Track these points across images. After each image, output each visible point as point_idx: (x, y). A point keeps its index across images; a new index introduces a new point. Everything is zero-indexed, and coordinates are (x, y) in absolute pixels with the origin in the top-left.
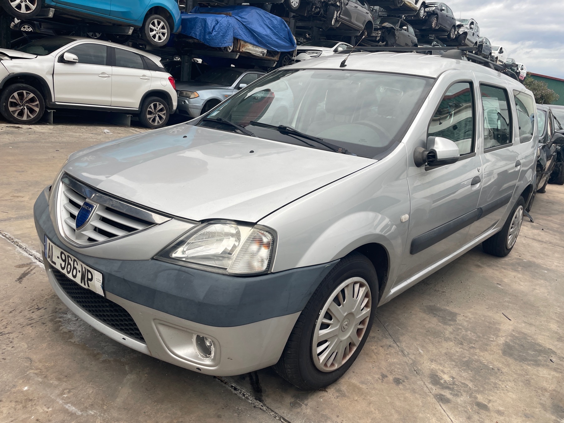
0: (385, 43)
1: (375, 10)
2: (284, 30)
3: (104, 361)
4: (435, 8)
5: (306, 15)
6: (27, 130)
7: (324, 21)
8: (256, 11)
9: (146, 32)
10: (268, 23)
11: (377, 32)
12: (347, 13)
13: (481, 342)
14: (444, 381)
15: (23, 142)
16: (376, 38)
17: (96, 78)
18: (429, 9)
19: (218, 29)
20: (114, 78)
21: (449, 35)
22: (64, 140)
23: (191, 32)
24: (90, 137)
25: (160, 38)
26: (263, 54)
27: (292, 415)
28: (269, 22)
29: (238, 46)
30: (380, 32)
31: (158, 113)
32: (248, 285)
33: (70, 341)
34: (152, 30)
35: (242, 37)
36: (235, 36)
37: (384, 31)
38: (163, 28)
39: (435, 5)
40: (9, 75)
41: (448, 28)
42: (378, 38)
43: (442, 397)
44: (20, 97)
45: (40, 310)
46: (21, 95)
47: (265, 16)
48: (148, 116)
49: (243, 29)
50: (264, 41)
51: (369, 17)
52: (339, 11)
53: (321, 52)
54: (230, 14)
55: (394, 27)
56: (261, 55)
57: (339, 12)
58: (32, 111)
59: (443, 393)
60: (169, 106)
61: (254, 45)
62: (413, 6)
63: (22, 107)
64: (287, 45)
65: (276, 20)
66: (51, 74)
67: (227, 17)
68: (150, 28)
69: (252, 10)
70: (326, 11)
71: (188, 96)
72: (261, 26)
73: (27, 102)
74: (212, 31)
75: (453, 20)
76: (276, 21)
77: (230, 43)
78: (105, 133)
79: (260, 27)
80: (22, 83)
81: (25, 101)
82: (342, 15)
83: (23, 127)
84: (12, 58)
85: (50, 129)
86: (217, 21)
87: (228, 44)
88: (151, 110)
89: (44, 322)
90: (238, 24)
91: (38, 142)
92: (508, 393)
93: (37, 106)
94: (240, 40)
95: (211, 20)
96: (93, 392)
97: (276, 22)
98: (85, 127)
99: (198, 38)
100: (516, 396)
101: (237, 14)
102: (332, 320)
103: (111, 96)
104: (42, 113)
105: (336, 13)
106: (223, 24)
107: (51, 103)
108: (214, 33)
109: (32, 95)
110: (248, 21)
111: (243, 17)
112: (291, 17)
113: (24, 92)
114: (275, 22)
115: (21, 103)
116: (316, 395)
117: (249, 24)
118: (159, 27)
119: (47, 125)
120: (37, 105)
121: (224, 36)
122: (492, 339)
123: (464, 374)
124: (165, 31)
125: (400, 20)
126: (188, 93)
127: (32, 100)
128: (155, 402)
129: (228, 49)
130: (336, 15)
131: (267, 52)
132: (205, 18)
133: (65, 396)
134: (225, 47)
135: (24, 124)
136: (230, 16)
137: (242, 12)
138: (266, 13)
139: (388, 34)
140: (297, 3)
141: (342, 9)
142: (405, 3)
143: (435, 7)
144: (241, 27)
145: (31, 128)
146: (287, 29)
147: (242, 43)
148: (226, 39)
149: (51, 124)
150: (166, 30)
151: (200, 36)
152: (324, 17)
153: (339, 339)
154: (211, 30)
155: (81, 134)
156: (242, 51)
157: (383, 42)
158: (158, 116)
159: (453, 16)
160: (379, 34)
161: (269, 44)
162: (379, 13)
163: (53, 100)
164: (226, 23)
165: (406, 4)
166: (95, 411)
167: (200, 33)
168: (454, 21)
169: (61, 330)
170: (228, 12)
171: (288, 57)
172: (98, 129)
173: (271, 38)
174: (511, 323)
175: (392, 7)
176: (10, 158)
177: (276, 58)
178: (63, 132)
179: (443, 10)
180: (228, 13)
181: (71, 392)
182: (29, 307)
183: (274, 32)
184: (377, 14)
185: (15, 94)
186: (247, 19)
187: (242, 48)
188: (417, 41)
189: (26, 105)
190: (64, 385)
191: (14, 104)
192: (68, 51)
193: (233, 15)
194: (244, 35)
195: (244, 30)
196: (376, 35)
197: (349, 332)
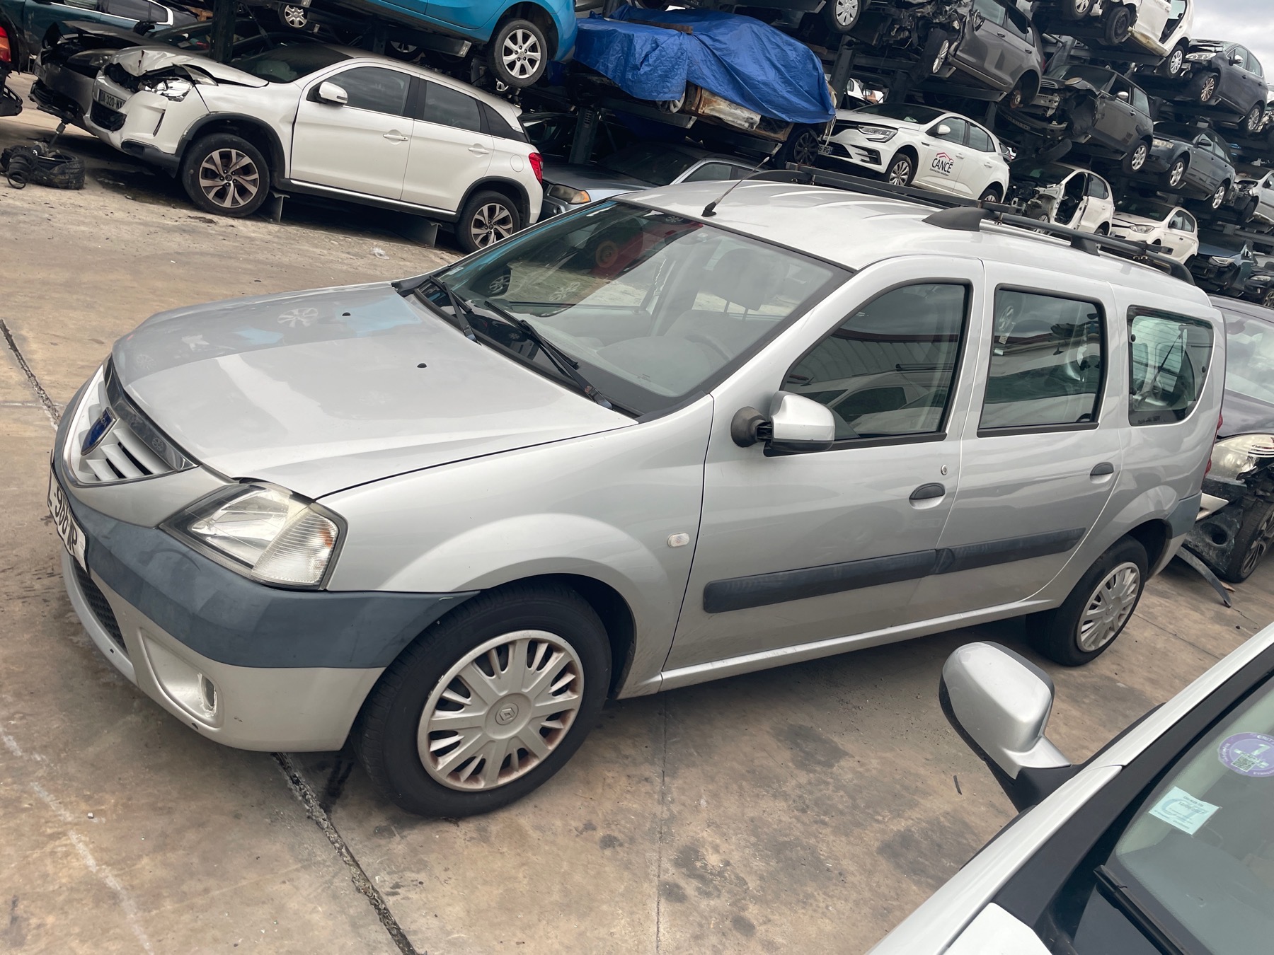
0: (1064, 125)
1: (1061, 45)
2: (810, 75)
3: (107, 685)
4: (1214, 54)
5: (874, 42)
6: (223, 229)
7: (917, 60)
8: (751, 27)
9: (495, 54)
10: (776, 55)
11: (1050, 97)
12: (978, 49)
13: (850, 818)
14: (705, 863)
15: (202, 254)
16: (1046, 112)
17: (379, 139)
18: (1201, 56)
19: (655, 61)
20: (414, 143)
21: (1244, 123)
22: (285, 260)
23: (598, 62)
24: (340, 260)
25: (523, 70)
26: (751, 125)
27: (366, 846)
28: (778, 55)
29: (694, 100)
30: (1057, 99)
31: (495, 227)
32: (274, 603)
33: (71, 640)
34: (509, 52)
35: (707, 82)
36: (691, 80)
37: (1070, 96)
38: (533, 48)
39: (1218, 49)
40: (207, 115)
41: (1244, 103)
42: (1050, 113)
43: (676, 890)
44: (224, 160)
45: (52, 578)
46: (226, 157)
47: (770, 40)
48: (474, 231)
49: (712, 64)
50: (756, 97)
51: (1034, 60)
52: (956, 40)
53: (896, 131)
54: (688, 29)
55: (1094, 89)
56: (747, 125)
57: (956, 44)
58: (242, 191)
59: (682, 883)
60: (522, 215)
61: (732, 102)
62: (1154, 46)
63: (226, 181)
64: (812, 108)
65: (796, 49)
66: (290, 122)
67: (679, 37)
68: (505, 46)
69: (742, 23)
70: (923, 39)
71: (567, 197)
72: (756, 61)
73: (236, 172)
74: (642, 63)
75: (1259, 89)
76: (794, 53)
77: (676, 93)
78: (374, 255)
79: (754, 65)
80: (233, 133)
81: (231, 170)
82: (961, 51)
83: (219, 221)
84: (219, 81)
85: (270, 233)
86: (656, 42)
87: (673, 95)
88: (481, 218)
89: (48, 599)
90: (704, 53)
91: (231, 258)
92: (822, 918)
93: (254, 182)
94: (702, 88)
95: (642, 38)
96: (58, 727)
97: (794, 56)
98: (341, 237)
99: (610, 75)
100: (835, 928)
101: (706, 32)
102: (470, 699)
103: (404, 178)
104: (262, 198)
105: (947, 45)
106: (668, 52)
107: (282, 180)
108: (645, 69)
109: (247, 160)
110: (727, 49)
111: (717, 38)
112: (845, 43)
113: (234, 152)
114: (792, 55)
115: (224, 173)
116: (434, 825)
117: (729, 55)
118: (525, 46)
119: (270, 223)
120: (255, 180)
121: (666, 76)
122: (880, 818)
123: (758, 864)
124: (537, 55)
125: (1115, 76)
126: (569, 190)
127: (246, 170)
128: (146, 768)
129: (672, 107)
130: (946, 50)
131: (760, 120)
132: (631, 33)
133: (12, 722)
134: (666, 101)
135: (224, 216)
136: (688, 34)
137: (717, 27)
138: (775, 33)
139: (1076, 107)
140: (851, 16)
141: (963, 38)
142: (1132, 35)
143: (1215, 52)
144: (710, 61)
145: (233, 226)
146: (815, 74)
147: (706, 95)
148: (669, 84)
149: (277, 221)
150: (539, 53)
151: (615, 71)
152: (917, 52)
153: (484, 734)
154: (638, 63)
155: (325, 252)
156: (703, 112)
157: (1059, 123)
158: (495, 234)
159: (1263, 78)
160: (1055, 102)
161: (769, 102)
162: (1070, 52)
163: (287, 176)
164: (676, 48)
165: (1136, 38)
166: (44, 757)
167: (616, 66)
168: (1263, 91)
169: (68, 618)
170: (685, 25)
171: (810, 135)
172: (365, 244)
173: (775, 90)
174: (957, 799)
175: (1103, 42)
176: (159, 284)
177: (782, 136)
178: (292, 242)
179: (1237, 62)
180: (686, 28)
181: (25, 718)
182: (38, 567)
183: (785, 77)
184: (1066, 54)
185: (216, 155)
186: (726, 44)
187: (704, 106)
188: (1152, 131)
189: (234, 177)
190: (20, 706)
191: (209, 174)
192: (330, 80)
193: (696, 33)
194: (712, 77)
195: (714, 68)
196: (1047, 104)
197: (515, 727)
